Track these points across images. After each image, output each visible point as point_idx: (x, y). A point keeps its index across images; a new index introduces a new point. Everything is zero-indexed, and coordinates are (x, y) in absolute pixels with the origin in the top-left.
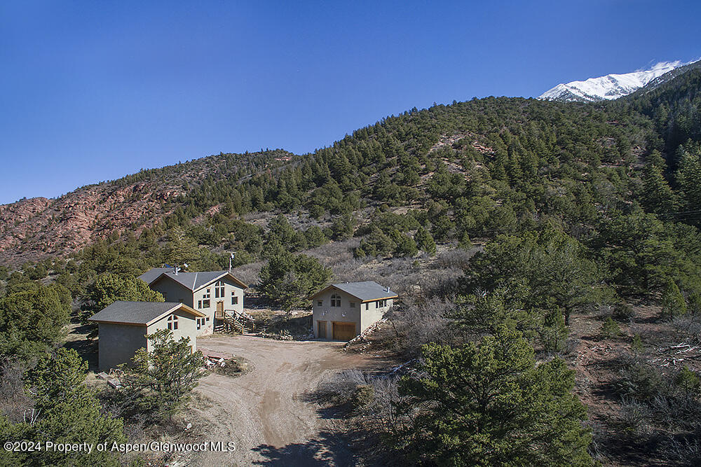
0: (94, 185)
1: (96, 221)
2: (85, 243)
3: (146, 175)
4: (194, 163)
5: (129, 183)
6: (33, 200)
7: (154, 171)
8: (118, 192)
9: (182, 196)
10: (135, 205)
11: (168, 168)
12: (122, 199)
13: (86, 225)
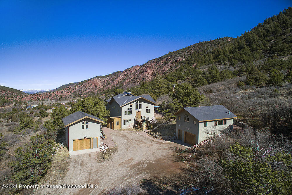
0: (153, 60)
1: (153, 72)
2: (149, 80)
3: (170, 54)
4: (189, 47)
5: (165, 58)
6: (135, 66)
7: (174, 52)
8: (161, 61)
9: (183, 61)
10: (166, 65)
11: (179, 50)
12: (162, 64)
13: (150, 74)
